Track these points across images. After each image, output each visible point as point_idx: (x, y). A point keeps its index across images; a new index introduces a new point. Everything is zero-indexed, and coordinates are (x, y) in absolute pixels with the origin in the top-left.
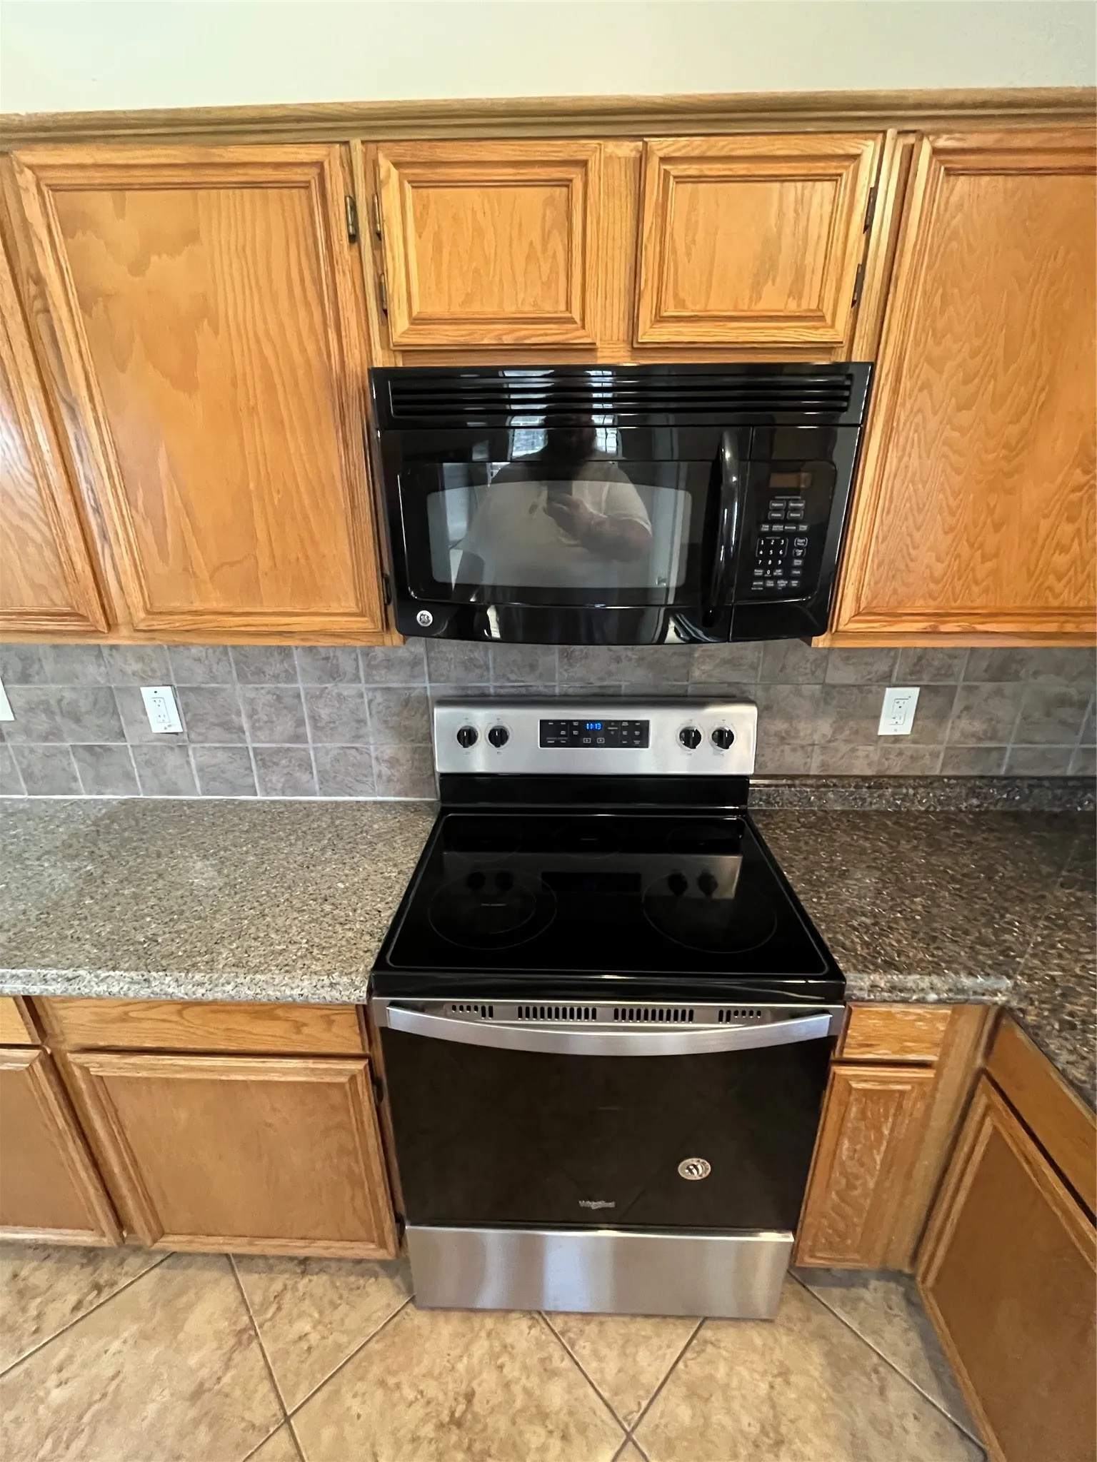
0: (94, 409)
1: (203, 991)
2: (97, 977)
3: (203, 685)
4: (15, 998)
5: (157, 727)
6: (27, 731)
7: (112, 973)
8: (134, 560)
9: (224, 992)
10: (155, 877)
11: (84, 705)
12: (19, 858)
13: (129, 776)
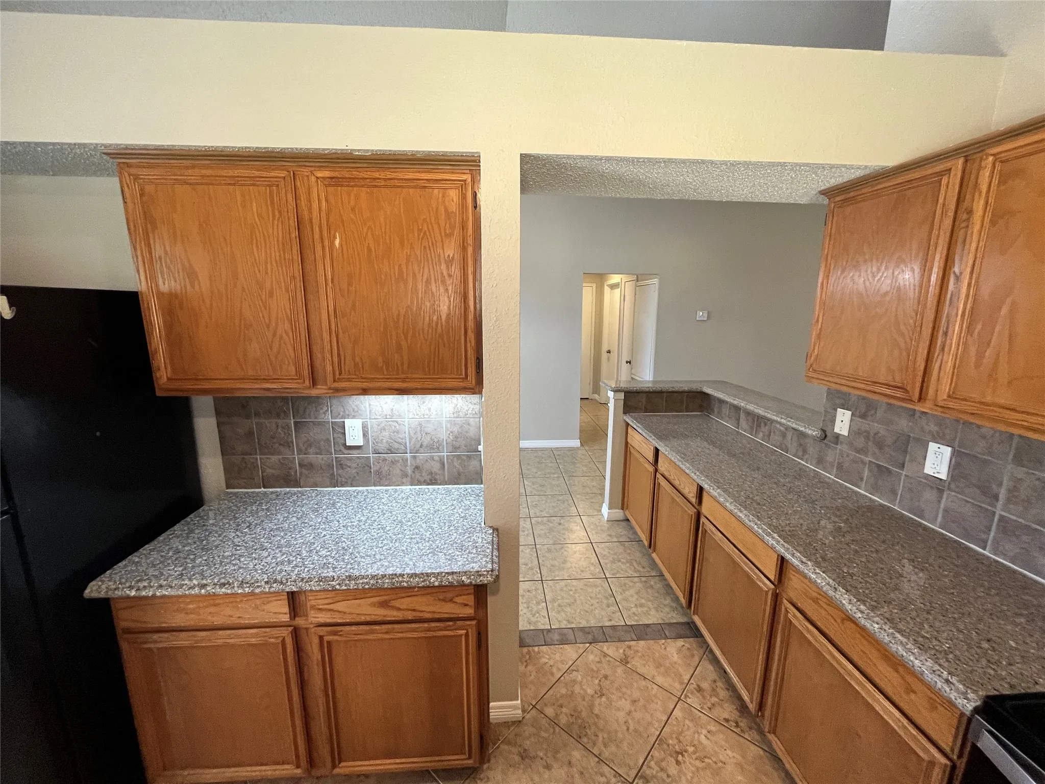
0: (971, 278)
1: (860, 616)
2: (815, 570)
3: (979, 455)
4: (778, 555)
5: (929, 470)
6: (851, 444)
7: (821, 573)
8: (955, 364)
9: (872, 625)
10: (873, 550)
11: (889, 441)
12: (813, 502)
13: (894, 492)
